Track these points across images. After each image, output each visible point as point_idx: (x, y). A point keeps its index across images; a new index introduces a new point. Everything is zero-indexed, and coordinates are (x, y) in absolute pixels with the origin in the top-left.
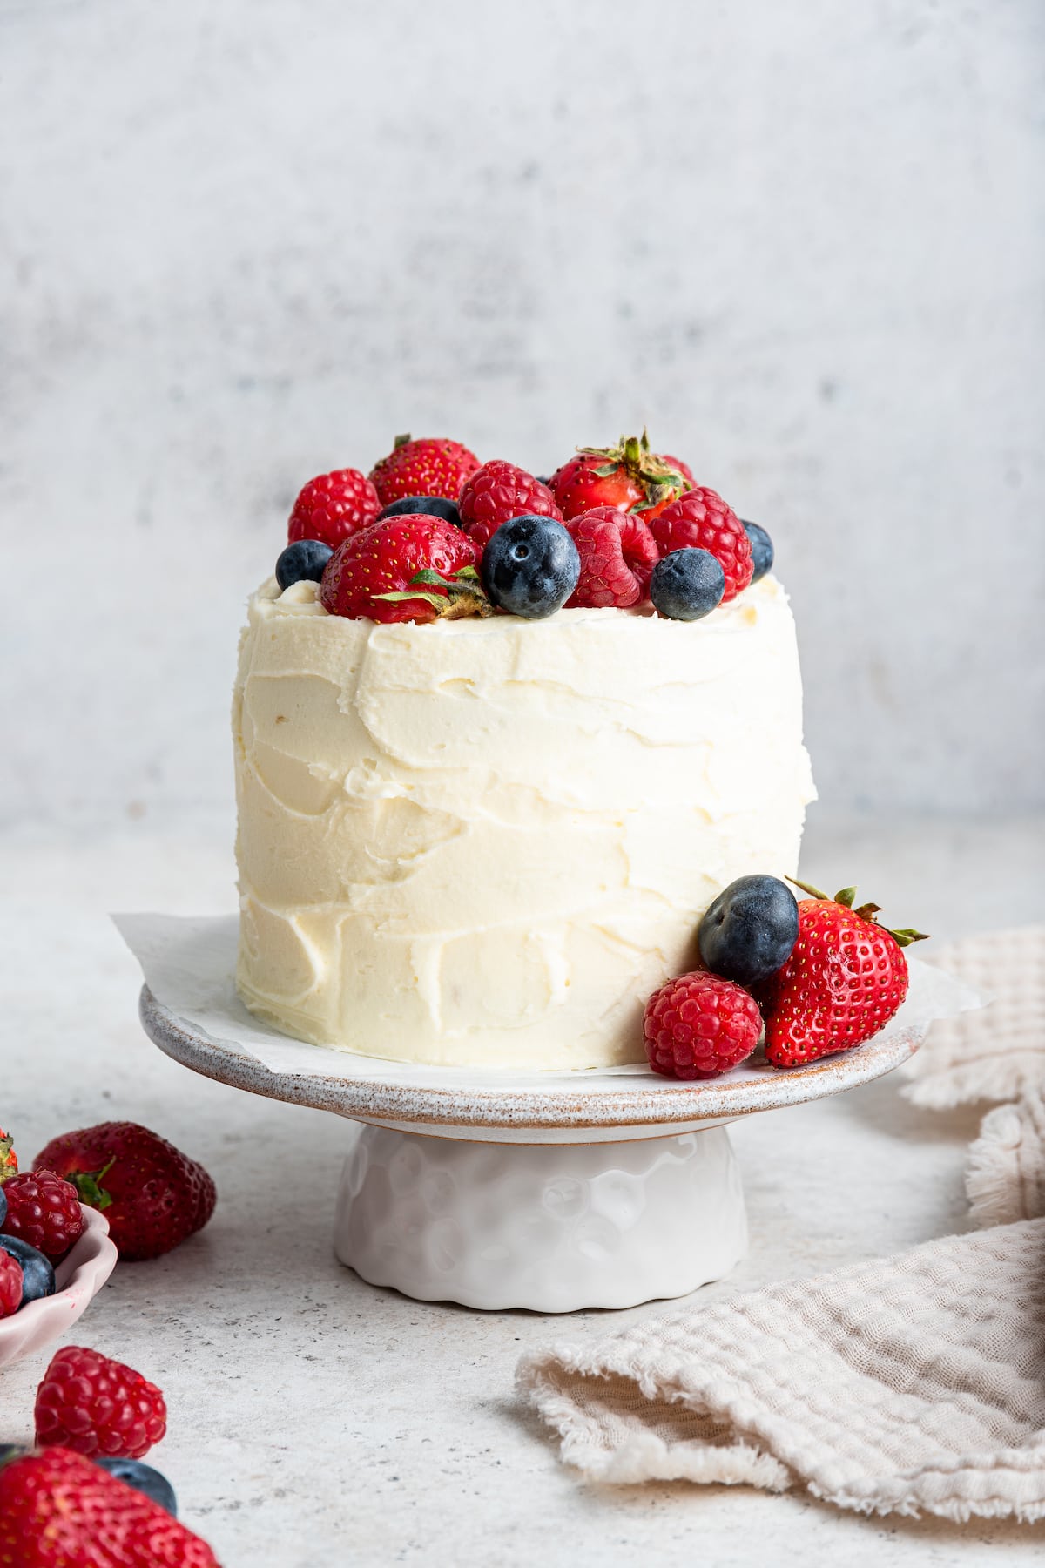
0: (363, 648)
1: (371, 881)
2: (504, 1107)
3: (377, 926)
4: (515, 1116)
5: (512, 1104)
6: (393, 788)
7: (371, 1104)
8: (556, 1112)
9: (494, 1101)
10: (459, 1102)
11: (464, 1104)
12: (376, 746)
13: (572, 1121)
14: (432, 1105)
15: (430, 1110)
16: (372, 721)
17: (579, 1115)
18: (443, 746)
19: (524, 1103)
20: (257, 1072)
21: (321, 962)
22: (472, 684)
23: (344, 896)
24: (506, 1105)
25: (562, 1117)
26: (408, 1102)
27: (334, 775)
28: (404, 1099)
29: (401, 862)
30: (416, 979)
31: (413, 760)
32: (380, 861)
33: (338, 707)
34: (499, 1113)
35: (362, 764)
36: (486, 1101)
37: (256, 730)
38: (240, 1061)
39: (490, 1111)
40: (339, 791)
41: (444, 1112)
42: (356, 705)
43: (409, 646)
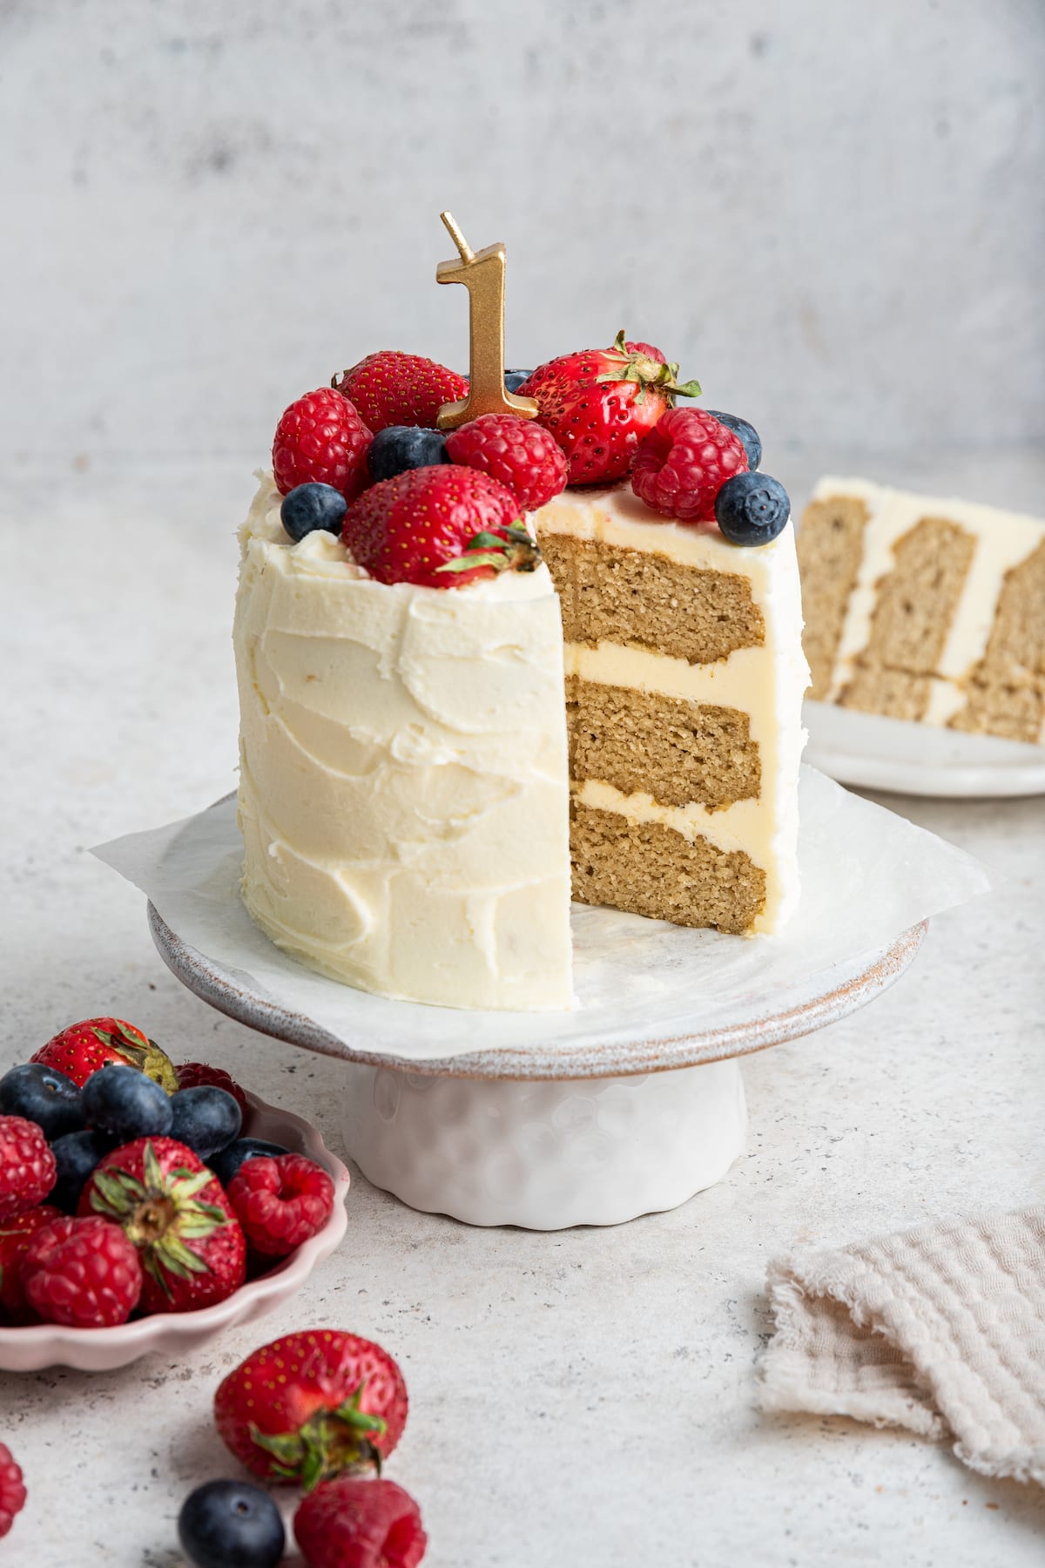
0: (404, 618)
1: (422, 840)
2: (585, 1062)
3: (428, 882)
4: (596, 1070)
5: (592, 1058)
6: (444, 753)
7: (451, 1067)
8: (635, 1062)
9: (575, 1057)
10: (541, 1060)
11: (545, 1063)
12: (423, 711)
13: (650, 1068)
14: (513, 1066)
15: (512, 1071)
16: (418, 688)
17: (657, 1063)
18: (493, 711)
19: (605, 1056)
20: (324, 1035)
21: (369, 914)
22: (521, 649)
23: (393, 853)
24: (587, 1060)
25: (641, 1066)
26: (490, 1063)
27: (379, 739)
28: (484, 1060)
29: (454, 822)
30: (472, 932)
31: (463, 725)
32: (430, 822)
33: (378, 673)
34: (580, 1068)
35: (408, 728)
36: (567, 1058)
37: (282, 686)
38: (303, 1023)
39: (572, 1067)
40: (385, 752)
41: (526, 1071)
42: (401, 672)
43: (453, 615)
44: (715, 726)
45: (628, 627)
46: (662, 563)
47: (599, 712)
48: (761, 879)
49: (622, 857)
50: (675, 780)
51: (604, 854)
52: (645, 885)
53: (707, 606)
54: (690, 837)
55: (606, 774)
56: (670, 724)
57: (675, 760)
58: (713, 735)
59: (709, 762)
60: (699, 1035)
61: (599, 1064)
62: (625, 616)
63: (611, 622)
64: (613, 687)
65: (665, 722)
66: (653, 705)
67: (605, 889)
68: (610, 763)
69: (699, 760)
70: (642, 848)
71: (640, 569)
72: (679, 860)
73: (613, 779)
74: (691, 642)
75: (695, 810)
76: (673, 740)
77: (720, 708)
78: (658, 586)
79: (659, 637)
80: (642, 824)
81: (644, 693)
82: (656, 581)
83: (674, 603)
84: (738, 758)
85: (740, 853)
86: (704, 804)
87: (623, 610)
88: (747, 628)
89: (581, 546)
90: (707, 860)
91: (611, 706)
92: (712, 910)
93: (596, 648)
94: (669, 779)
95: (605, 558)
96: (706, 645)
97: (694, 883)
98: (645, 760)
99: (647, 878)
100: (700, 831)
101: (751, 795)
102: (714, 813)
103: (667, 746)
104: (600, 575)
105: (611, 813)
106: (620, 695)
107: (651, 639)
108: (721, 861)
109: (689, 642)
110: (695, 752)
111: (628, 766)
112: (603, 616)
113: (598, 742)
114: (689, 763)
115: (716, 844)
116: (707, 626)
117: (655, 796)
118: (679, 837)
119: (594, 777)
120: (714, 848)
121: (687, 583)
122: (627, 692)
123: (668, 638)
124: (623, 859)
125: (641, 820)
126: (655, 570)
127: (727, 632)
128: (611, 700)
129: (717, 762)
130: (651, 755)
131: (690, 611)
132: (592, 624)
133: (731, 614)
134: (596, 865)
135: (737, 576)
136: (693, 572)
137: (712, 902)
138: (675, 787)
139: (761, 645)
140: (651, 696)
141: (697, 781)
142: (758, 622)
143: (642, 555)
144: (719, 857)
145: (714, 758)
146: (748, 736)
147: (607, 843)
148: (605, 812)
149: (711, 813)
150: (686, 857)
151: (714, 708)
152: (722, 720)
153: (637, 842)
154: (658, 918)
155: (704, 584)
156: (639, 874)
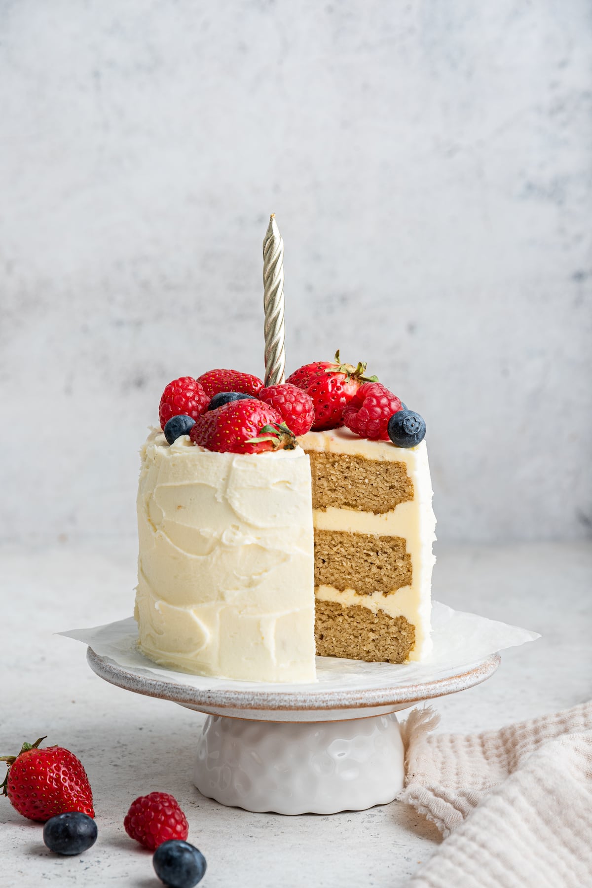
0: (230, 469)
1: (237, 589)
2: (323, 699)
3: (240, 612)
4: (329, 704)
5: (327, 698)
6: (250, 539)
7: (252, 703)
9: (318, 696)
10: (300, 698)
11: (302, 699)
12: (239, 518)
13: (358, 704)
14: (285, 701)
15: (285, 703)
16: (236, 505)
17: (361, 701)
18: (275, 516)
19: (333, 696)
20: (185, 690)
21: (209, 634)
22: (290, 483)
23: (222, 597)
24: (325, 698)
25: (353, 703)
26: (273, 700)
27: (215, 534)
28: (270, 698)
29: (254, 577)
30: (263, 638)
31: (260, 524)
32: (242, 578)
33: (215, 499)
34: (321, 703)
35: (231, 528)
36: (314, 697)
37: (164, 514)
38: (173, 686)
39: (316, 701)
40: (219, 542)
41: (292, 704)
42: (227, 497)
43: (255, 465)
44: (388, 547)
45: (342, 497)
46: (360, 460)
47: (327, 547)
48: (413, 630)
49: (339, 627)
50: (367, 580)
51: (329, 626)
52: (350, 641)
53: (383, 481)
54: (375, 611)
55: (330, 581)
56: (364, 549)
57: (367, 568)
58: (387, 553)
59: (385, 568)
60: (383, 689)
61: (330, 700)
62: (341, 491)
63: (333, 495)
64: (334, 531)
65: (362, 548)
66: (355, 539)
67: (330, 646)
68: (332, 575)
69: (380, 568)
70: (350, 620)
71: (349, 464)
72: (369, 625)
73: (334, 583)
74: (374, 503)
75: (378, 595)
76: (366, 558)
77: (390, 537)
78: (358, 473)
79: (358, 501)
80: (349, 607)
81: (351, 533)
82: (357, 470)
83: (367, 481)
84: (400, 563)
85: (401, 617)
86: (382, 592)
87: (340, 488)
88: (404, 491)
89: (318, 455)
90: (384, 623)
91: (333, 543)
92: (386, 652)
93: (325, 511)
94: (363, 580)
95: (331, 460)
96: (383, 503)
97: (377, 637)
98: (351, 571)
99: (352, 637)
100: (380, 607)
101: (407, 584)
102: (388, 596)
103: (362, 561)
104: (328, 470)
105: (333, 603)
106: (338, 536)
107: (354, 503)
108: (391, 622)
109: (374, 502)
110: (377, 563)
111: (342, 575)
112: (329, 493)
113: (326, 563)
114: (374, 569)
115: (388, 613)
116: (384, 492)
117: (356, 590)
118: (369, 611)
119: (324, 583)
120: (388, 616)
121: (373, 469)
122: (341, 534)
123: (363, 501)
124: (339, 628)
125: (349, 604)
126: (356, 464)
127: (394, 494)
128: (333, 539)
129: (389, 567)
130: (354, 568)
131: (374, 485)
132: (323, 497)
133: (396, 484)
134: (324, 633)
135: (399, 462)
136: (376, 463)
137: (386, 647)
138: (367, 583)
139: (412, 500)
140: (354, 534)
141: (378, 579)
142: (410, 487)
143: (350, 457)
144: (390, 621)
145: (387, 565)
146: (405, 550)
147: (331, 620)
148: (329, 602)
149: (386, 596)
150: (373, 623)
151: (387, 537)
152: (392, 543)
153: (346, 617)
154: (358, 659)
155: (382, 469)
156: (347, 635)
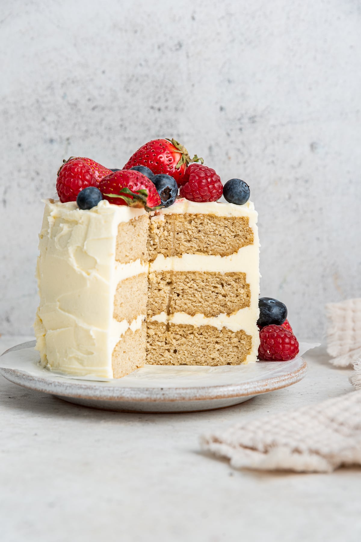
44: (232, 280)
45: (196, 246)
46: (211, 217)
47: (182, 284)
48: (250, 339)
49: (190, 342)
50: (214, 305)
51: (182, 343)
52: (199, 352)
53: (230, 232)
54: (220, 328)
55: (184, 308)
56: (212, 283)
57: (214, 297)
58: (230, 285)
59: (229, 296)
62: (195, 242)
63: (188, 245)
64: (188, 272)
65: (210, 282)
66: (206, 276)
67: (182, 358)
68: (186, 304)
69: (224, 296)
70: (199, 336)
71: (202, 221)
72: (215, 339)
73: (187, 310)
74: (223, 248)
75: (223, 317)
76: (213, 290)
77: (234, 273)
78: (210, 226)
79: (209, 248)
80: (199, 327)
81: (202, 272)
82: (209, 225)
83: (217, 232)
84: (242, 291)
85: (241, 331)
86: (226, 314)
87: (194, 239)
88: (246, 238)
89: (178, 216)
90: (227, 336)
91: (187, 280)
92: (228, 357)
93: (181, 257)
94: (211, 306)
95: (188, 219)
96: (229, 248)
97: (222, 347)
98: (201, 300)
99: (201, 349)
100: (224, 325)
101: (247, 306)
102: (231, 316)
103: (210, 292)
104: (185, 226)
105: (186, 325)
106: (191, 275)
107: (205, 249)
108: (233, 335)
109: (222, 248)
110: (223, 292)
111: (193, 303)
112: (185, 243)
113: (180, 296)
114: (220, 297)
115: (231, 329)
116: (230, 240)
117: (205, 314)
118: (215, 329)
119: (178, 311)
120: (230, 331)
121: (222, 224)
122: (194, 273)
123: (213, 248)
124: (190, 343)
125: (199, 326)
126: (209, 221)
127: (238, 241)
128: (187, 278)
129: (232, 295)
130: (204, 298)
131: (223, 235)
132: (180, 247)
133: (240, 233)
134: (178, 348)
135: (244, 217)
136: (225, 219)
137: (228, 353)
138: (214, 308)
139: (252, 244)
140: (205, 273)
141: (223, 304)
142: (251, 235)
143: (204, 215)
144: (232, 334)
145: (231, 293)
146: (246, 282)
147: (183, 338)
148: (183, 325)
149: (229, 316)
150: (217, 337)
151: (231, 273)
152: (235, 277)
153: (196, 335)
154: (206, 365)
155: (229, 223)
156: (197, 348)
